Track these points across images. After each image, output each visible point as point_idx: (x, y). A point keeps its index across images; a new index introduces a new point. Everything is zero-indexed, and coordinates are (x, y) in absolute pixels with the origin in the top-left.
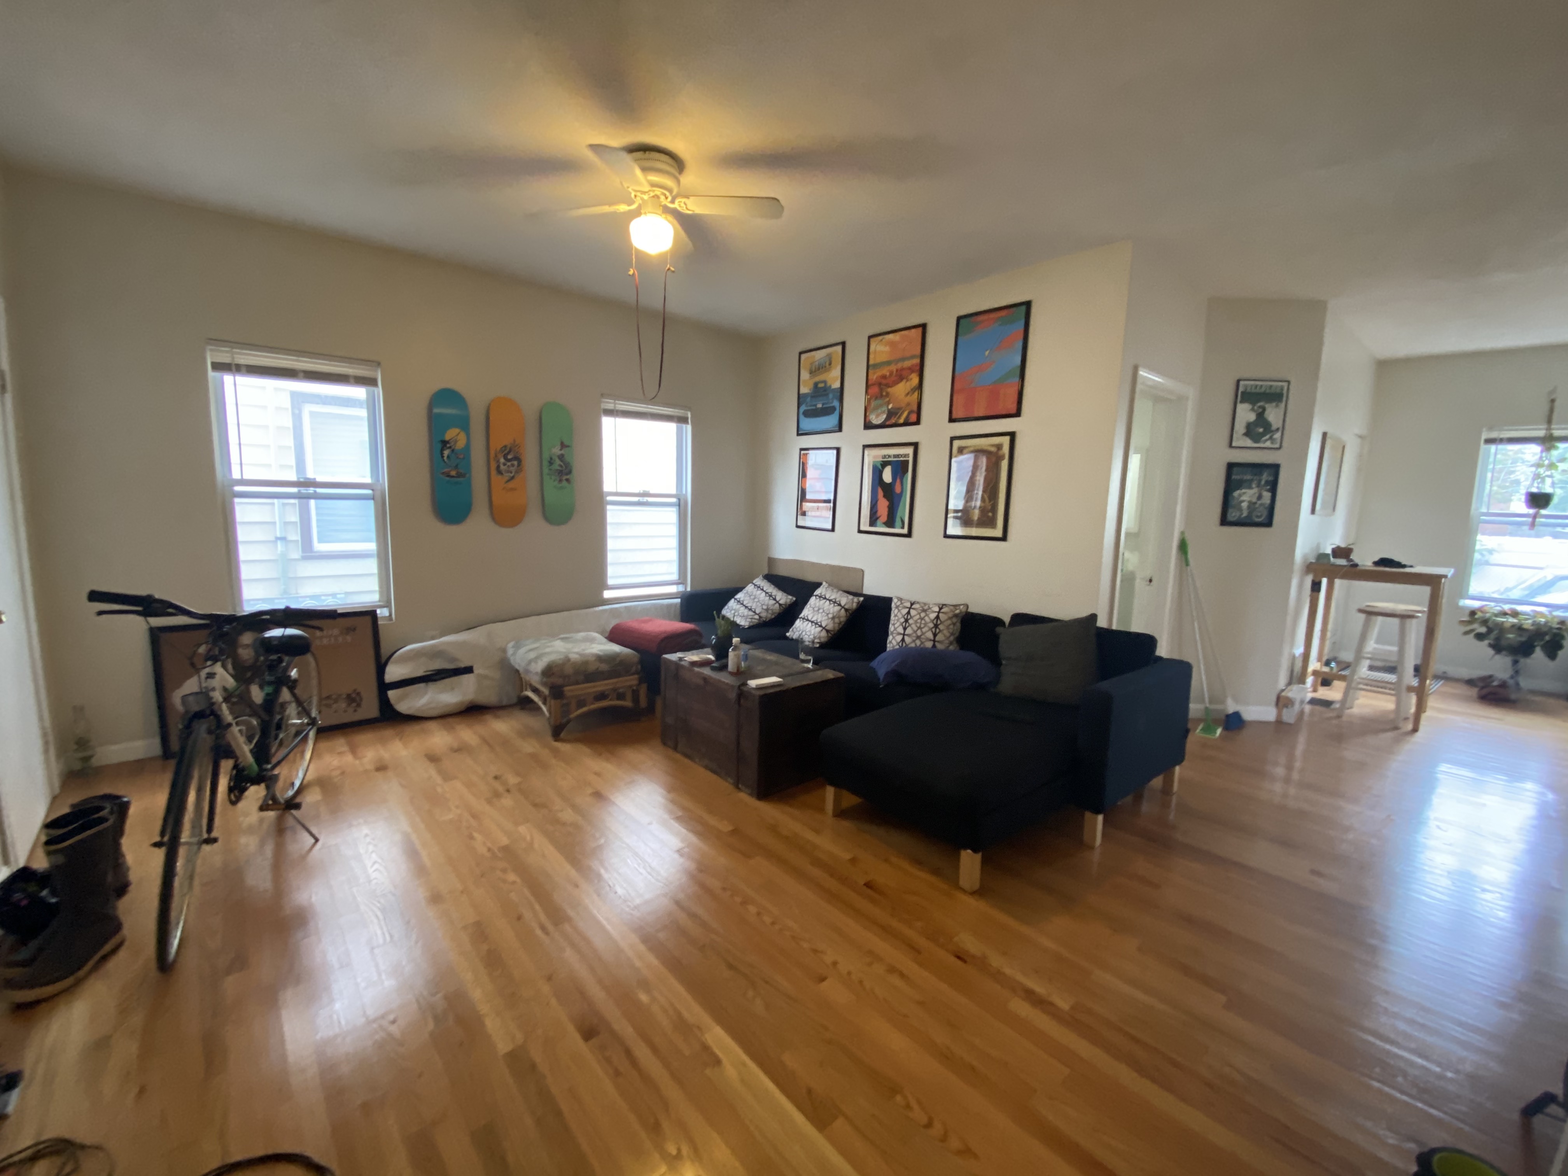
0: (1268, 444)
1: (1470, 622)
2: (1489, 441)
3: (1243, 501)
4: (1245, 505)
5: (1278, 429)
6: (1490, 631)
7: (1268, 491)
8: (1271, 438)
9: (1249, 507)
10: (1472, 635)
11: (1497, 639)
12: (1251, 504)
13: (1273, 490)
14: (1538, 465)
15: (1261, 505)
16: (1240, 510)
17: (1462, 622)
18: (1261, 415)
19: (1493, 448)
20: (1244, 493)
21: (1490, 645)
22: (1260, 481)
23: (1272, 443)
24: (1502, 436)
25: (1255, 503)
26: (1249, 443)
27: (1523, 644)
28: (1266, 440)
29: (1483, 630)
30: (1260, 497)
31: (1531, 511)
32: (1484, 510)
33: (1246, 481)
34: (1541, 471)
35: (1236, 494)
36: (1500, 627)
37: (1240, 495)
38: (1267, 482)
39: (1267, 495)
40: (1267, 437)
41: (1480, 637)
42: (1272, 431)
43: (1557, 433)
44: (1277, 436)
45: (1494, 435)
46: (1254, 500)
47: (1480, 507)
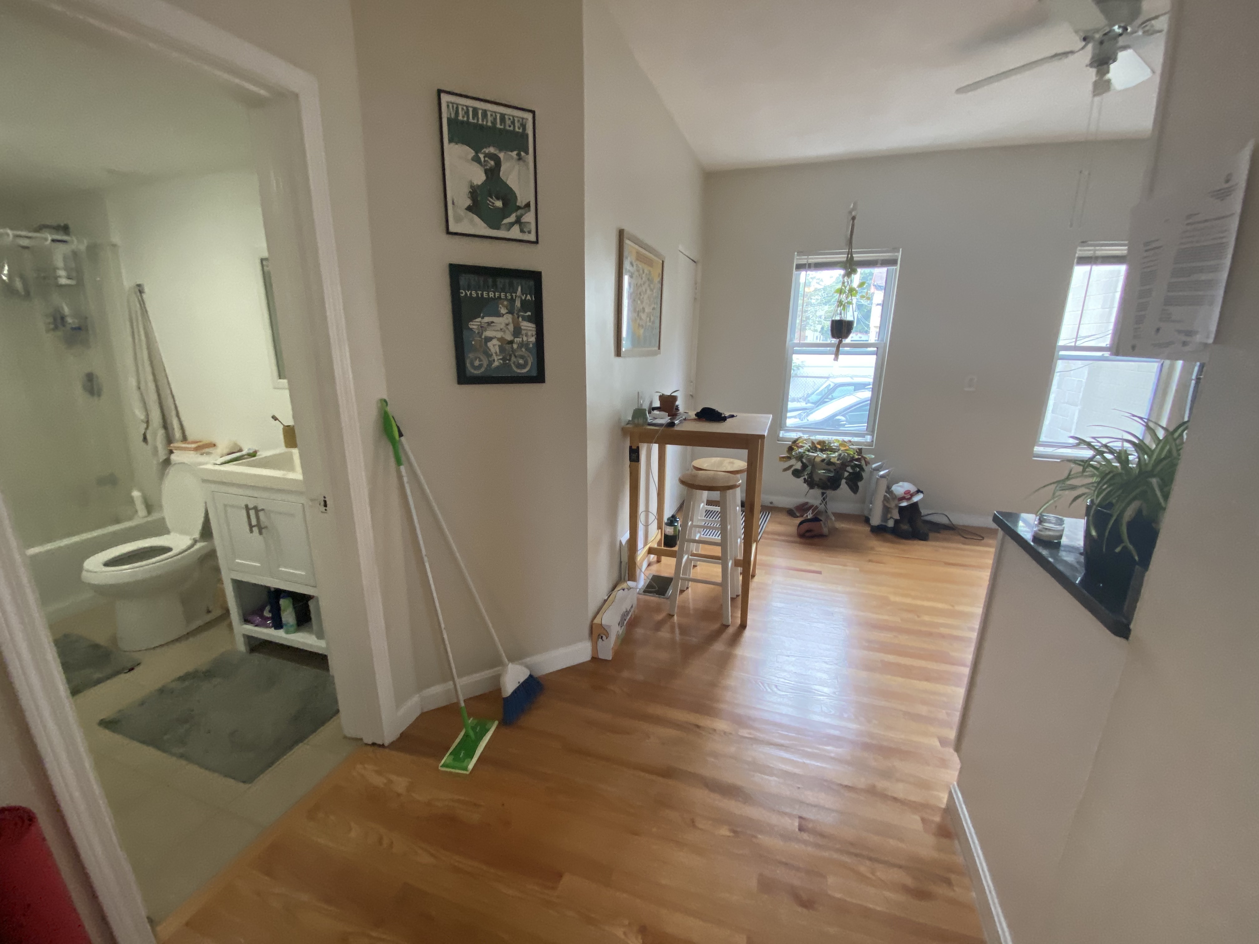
0: (515, 232)
1: (789, 458)
2: (800, 267)
3: (489, 339)
4: (494, 346)
5: (528, 205)
6: (804, 466)
7: (529, 319)
8: (518, 221)
9: (502, 349)
10: (790, 472)
11: (811, 475)
12: (505, 344)
13: (538, 320)
14: (840, 291)
15: (521, 345)
16: (488, 354)
17: (782, 459)
18: (493, 173)
19: (803, 274)
20: (489, 324)
21: (805, 481)
22: (512, 301)
23: (522, 231)
24: (810, 261)
25: (511, 342)
26: (480, 227)
27: (829, 479)
28: (512, 224)
29: (799, 466)
30: (517, 331)
31: (835, 341)
32: (796, 341)
33: (489, 300)
34: (843, 297)
35: (474, 325)
36: (812, 461)
37: (482, 328)
38: (525, 305)
39: (528, 327)
40: (512, 218)
41: (797, 473)
42: (519, 208)
43: (857, 257)
44: (529, 217)
45: (803, 260)
46: (509, 337)
47: (794, 338)
